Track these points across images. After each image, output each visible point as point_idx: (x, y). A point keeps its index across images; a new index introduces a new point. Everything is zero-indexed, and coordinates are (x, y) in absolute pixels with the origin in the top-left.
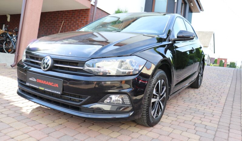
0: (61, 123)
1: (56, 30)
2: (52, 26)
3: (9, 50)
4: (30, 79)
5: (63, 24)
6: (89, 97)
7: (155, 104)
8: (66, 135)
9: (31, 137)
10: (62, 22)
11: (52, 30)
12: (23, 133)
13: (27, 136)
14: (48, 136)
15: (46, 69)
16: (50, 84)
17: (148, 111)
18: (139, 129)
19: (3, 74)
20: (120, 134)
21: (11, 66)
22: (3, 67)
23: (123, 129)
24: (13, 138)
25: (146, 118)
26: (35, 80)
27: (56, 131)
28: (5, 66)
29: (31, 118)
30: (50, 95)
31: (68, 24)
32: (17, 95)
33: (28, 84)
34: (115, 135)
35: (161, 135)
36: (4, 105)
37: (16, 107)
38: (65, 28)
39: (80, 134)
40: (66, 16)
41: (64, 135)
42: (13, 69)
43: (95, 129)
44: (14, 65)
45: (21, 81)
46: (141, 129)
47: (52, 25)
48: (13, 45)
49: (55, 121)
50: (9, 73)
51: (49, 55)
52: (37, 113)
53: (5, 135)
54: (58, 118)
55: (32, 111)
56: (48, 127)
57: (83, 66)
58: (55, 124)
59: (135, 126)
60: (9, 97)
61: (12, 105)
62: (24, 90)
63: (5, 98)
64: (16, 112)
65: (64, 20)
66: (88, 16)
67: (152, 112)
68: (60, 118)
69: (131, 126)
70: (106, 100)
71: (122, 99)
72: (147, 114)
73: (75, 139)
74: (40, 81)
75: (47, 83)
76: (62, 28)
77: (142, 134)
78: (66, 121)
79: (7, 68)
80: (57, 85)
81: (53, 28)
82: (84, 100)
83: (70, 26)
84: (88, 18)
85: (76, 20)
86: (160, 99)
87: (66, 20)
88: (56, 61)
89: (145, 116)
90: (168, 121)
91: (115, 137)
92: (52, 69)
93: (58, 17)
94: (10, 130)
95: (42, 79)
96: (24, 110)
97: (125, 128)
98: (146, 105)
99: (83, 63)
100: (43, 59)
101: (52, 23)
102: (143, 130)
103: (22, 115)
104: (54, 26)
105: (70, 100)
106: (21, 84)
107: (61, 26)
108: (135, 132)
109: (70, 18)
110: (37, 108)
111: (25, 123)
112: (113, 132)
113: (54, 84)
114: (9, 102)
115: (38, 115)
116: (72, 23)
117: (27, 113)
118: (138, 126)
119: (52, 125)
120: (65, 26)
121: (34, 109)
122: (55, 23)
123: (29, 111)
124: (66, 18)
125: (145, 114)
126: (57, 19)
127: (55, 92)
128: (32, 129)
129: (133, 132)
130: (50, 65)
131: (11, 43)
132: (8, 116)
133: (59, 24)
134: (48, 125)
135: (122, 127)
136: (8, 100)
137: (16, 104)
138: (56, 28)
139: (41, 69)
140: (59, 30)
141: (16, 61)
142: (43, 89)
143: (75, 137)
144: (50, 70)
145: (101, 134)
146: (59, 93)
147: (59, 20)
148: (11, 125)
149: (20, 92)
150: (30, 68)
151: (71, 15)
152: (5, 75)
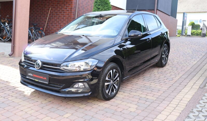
0: (50, 101)
1: (44, 17)
2: (40, 13)
3: (3, 37)
4: (29, 74)
5: (51, 11)
6: (64, 85)
7: (109, 86)
8: (53, 107)
9: (32, 109)
10: (49, 9)
11: (40, 17)
12: (27, 108)
13: (30, 109)
14: (42, 109)
15: (38, 69)
16: (42, 78)
17: (102, 91)
18: (99, 102)
19: (5, 63)
20: (86, 106)
21: (9, 55)
22: (2, 56)
23: (89, 102)
24: (22, 111)
25: (102, 96)
26: (32, 75)
27: (47, 105)
28: (3, 54)
29: (31, 98)
30: (42, 84)
31: (55, 11)
32: (21, 84)
33: (27, 77)
34: (83, 106)
35: (112, 105)
36: (12, 90)
37: (20, 91)
38: (52, 15)
39: (61, 107)
40: (52, 3)
41: (52, 108)
42: (11, 57)
43: (71, 103)
44: (11, 54)
45: (23, 75)
46: (101, 102)
47: (40, 11)
48: (6, 32)
49: (46, 99)
50: (8, 62)
51: (39, 59)
52: (34, 95)
53: (18, 109)
54: (48, 97)
55: (31, 93)
56: (42, 103)
57: (60, 67)
58: (46, 101)
59: (97, 101)
60: (14, 84)
61: (17, 90)
62: (26, 81)
63: (12, 85)
64: (21, 95)
65: (51, 7)
66: (72, 3)
67: (107, 91)
68: (50, 97)
69: (95, 100)
70: (74, 86)
71: (84, 85)
72: (102, 93)
73: (58, 109)
74: (35, 76)
75: (40, 77)
76: (50, 15)
77: (100, 105)
78: (53, 99)
79: (5, 57)
80: (45, 78)
81: (42, 15)
82: (62, 87)
83: (57, 13)
84: (72, 5)
85: (62, 7)
86: (113, 82)
87: (53, 7)
88: (43, 63)
89: (101, 94)
90: (122, 96)
91: (82, 107)
92: (42, 68)
93: (45, 4)
94: (20, 106)
95: (36, 75)
96: (26, 93)
97: (90, 102)
98: (100, 87)
99: (59, 65)
100: (36, 61)
101: (40, 10)
102: (102, 103)
103: (25, 97)
104: (43, 13)
105: (54, 87)
106: (23, 77)
107: (48, 13)
108: (96, 104)
109: (56, 5)
110: (34, 91)
111: (28, 102)
112: (82, 104)
113: (44, 78)
114: (15, 88)
115: (35, 96)
116: (58, 10)
117: (28, 95)
118: (99, 100)
119: (44, 102)
120: (52, 13)
121: (33, 92)
122: (43, 10)
123: (29, 94)
124: (52, 6)
125: (101, 93)
126: (45, 6)
127: (45, 82)
128: (33, 105)
129: (95, 104)
130: (40, 65)
131: (5, 31)
132: (16, 98)
133: (47, 11)
134: (42, 102)
135: (88, 101)
136: (13, 87)
137: (19, 89)
138: (44, 15)
139: (35, 68)
140: (48, 16)
141: (12, 51)
142: (37, 80)
143: (59, 108)
144: (41, 69)
145: (74, 106)
146: (47, 83)
147: (46, 7)
148: (20, 103)
149: (22, 82)
150: (29, 68)
151: (56, 3)
152: (6, 65)
